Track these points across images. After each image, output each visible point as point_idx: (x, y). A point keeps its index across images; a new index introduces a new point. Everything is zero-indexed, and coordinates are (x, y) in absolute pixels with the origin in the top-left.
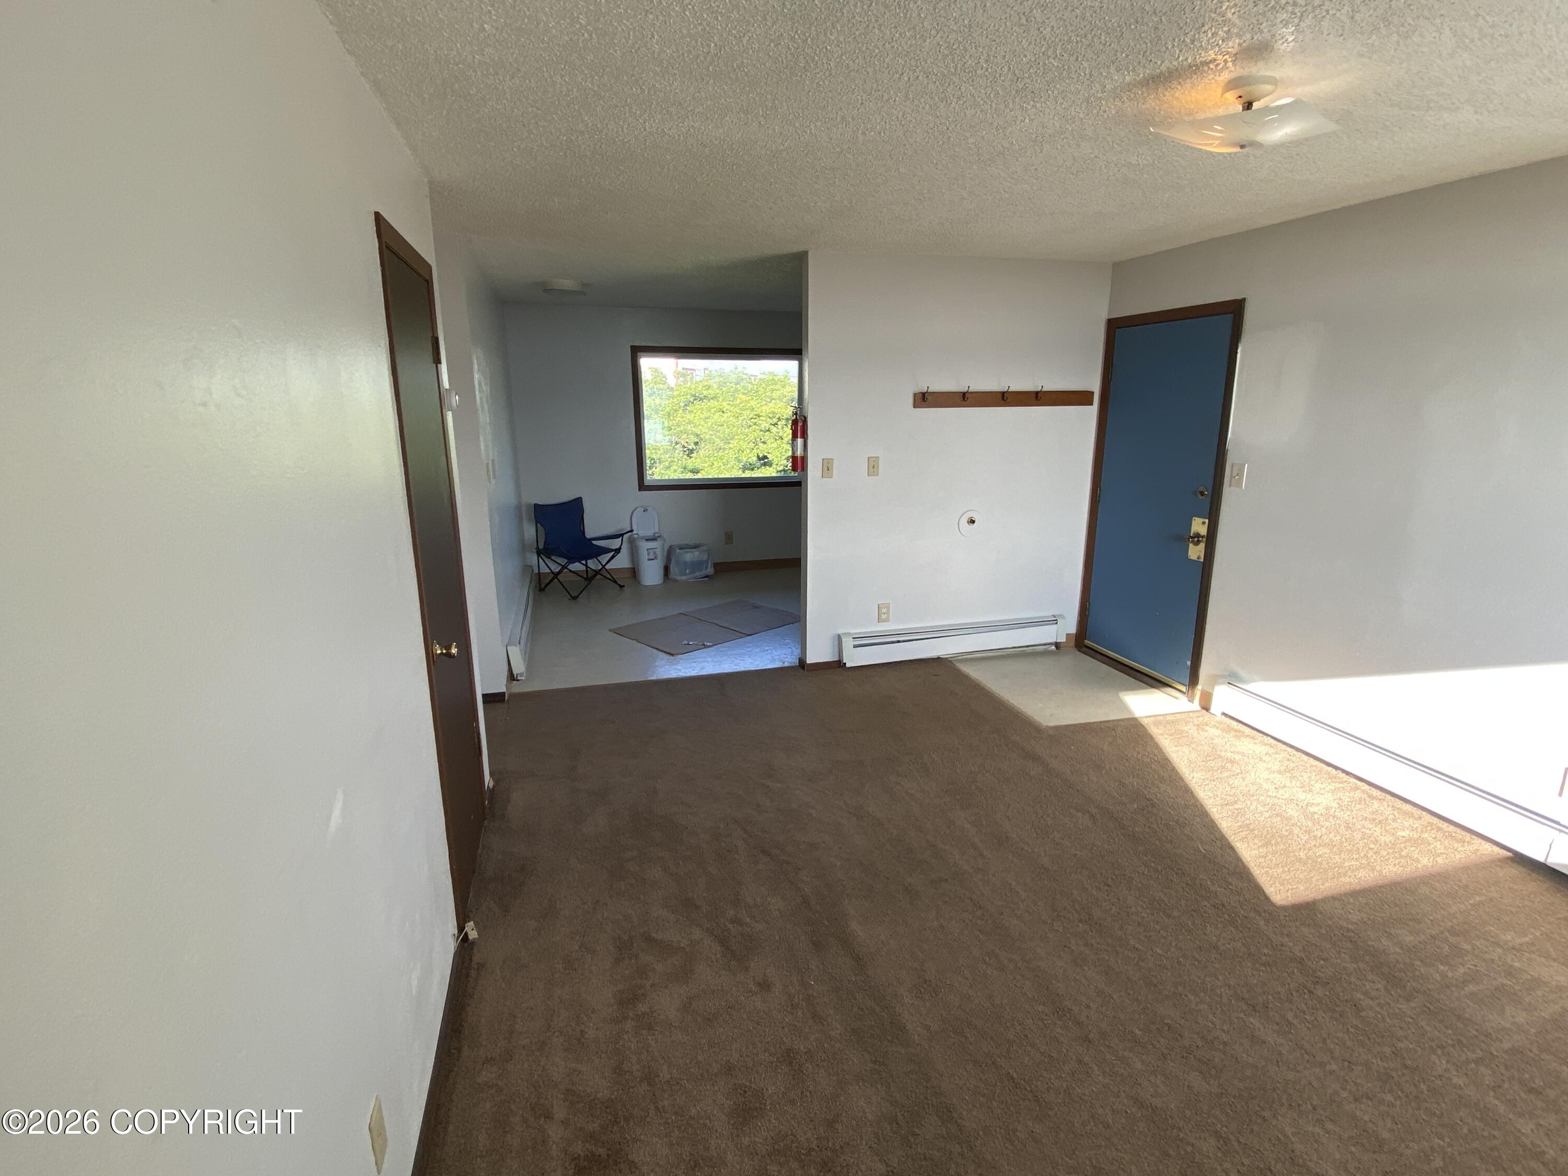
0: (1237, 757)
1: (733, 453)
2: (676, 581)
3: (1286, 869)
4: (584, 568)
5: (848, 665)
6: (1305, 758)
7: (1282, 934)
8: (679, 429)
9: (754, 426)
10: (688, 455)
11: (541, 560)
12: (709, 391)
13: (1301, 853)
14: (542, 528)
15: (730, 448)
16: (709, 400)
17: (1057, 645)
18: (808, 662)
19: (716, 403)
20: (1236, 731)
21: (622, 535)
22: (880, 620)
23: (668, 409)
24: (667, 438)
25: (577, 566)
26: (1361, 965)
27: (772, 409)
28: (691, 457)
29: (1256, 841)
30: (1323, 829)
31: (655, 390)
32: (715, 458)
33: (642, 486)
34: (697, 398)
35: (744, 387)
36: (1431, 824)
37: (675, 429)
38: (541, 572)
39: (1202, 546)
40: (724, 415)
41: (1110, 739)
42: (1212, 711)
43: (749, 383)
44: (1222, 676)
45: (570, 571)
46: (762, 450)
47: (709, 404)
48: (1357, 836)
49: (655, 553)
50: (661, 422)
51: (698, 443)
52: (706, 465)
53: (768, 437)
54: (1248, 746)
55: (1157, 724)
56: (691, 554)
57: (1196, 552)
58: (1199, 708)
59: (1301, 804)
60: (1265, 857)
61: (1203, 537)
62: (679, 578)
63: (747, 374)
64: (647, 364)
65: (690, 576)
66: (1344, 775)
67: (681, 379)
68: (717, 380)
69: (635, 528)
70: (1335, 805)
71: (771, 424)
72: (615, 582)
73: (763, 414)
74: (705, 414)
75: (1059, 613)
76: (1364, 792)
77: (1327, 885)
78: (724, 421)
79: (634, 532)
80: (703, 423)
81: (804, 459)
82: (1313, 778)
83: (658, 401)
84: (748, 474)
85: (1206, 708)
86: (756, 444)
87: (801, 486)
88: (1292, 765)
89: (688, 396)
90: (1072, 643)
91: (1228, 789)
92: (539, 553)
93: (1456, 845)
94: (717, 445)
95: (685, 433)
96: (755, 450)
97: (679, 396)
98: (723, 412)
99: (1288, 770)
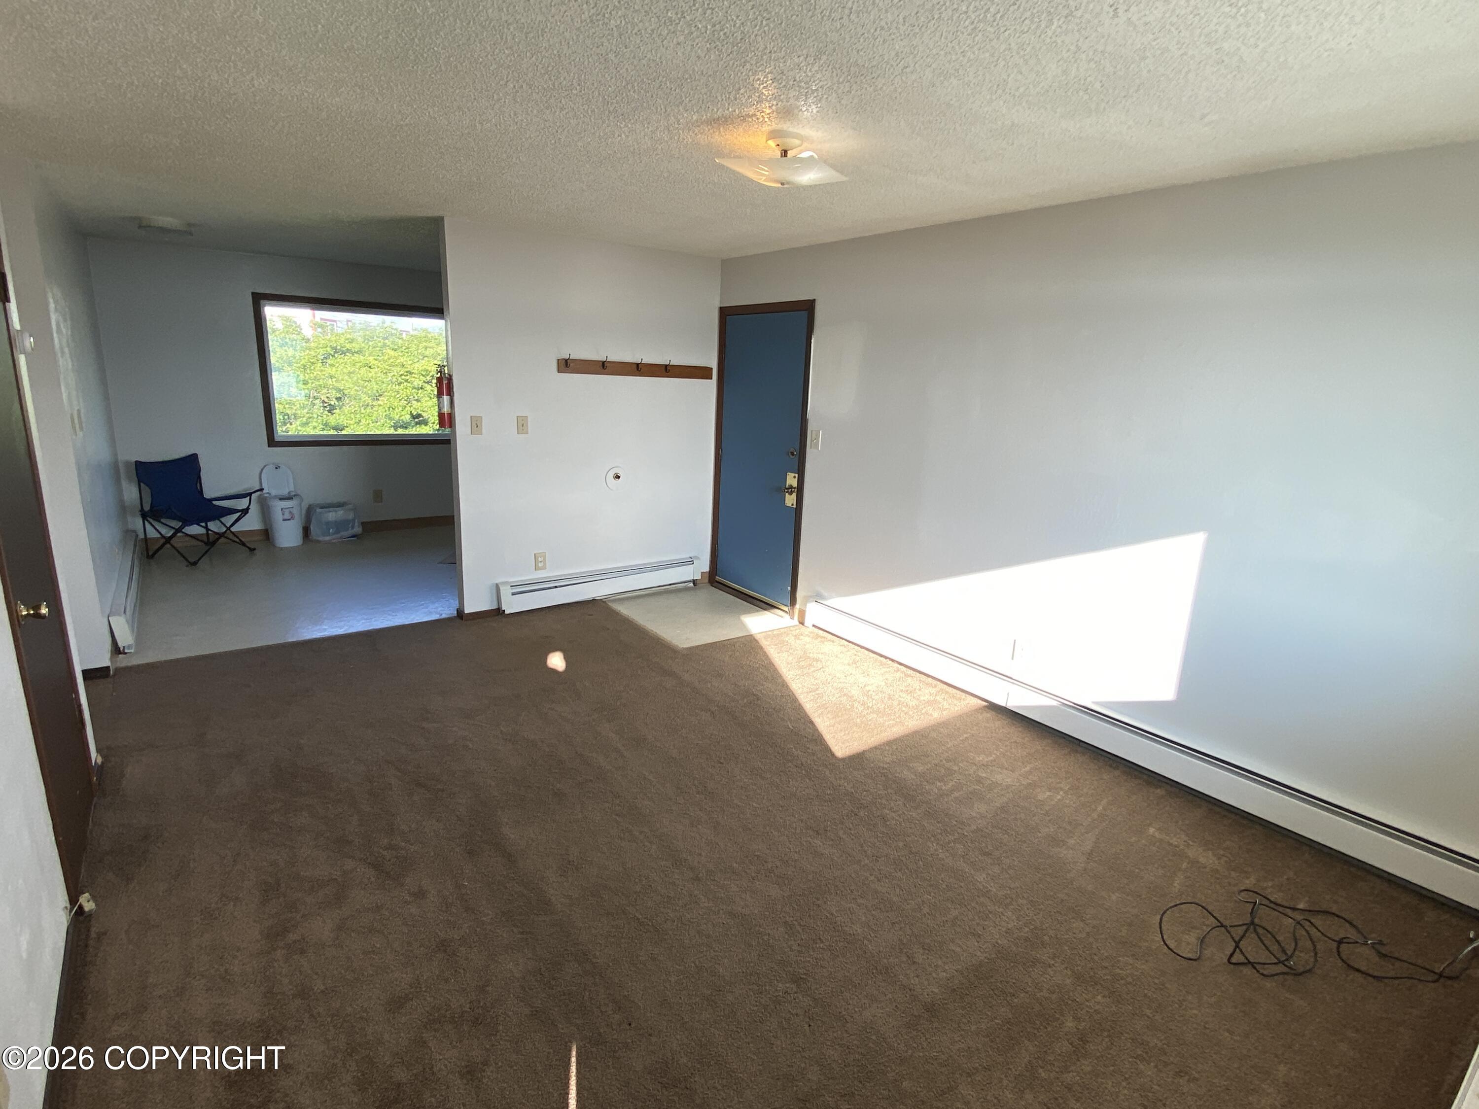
0: (821, 656)
1: (384, 410)
2: (318, 542)
3: (847, 732)
4: (203, 531)
5: (507, 612)
6: (866, 652)
7: (840, 778)
8: (317, 383)
9: (405, 384)
10: (329, 411)
11: (148, 525)
12: (353, 345)
13: (858, 720)
14: (147, 488)
15: (380, 405)
16: (353, 355)
17: (694, 582)
18: (466, 612)
19: (362, 358)
20: (822, 637)
21: (250, 494)
22: (537, 568)
23: (303, 362)
24: (303, 393)
25: (195, 530)
26: (889, 791)
27: (425, 367)
28: (333, 414)
29: (829, 715)
30: (874, 701)
31: (287, 340)
32: (363, 415)
33: (272, 442)
34: (338, 351)
35: (393, 343)
36: (942, 690)
37: (312, 383)
38: (148, 536)
39: (794, 495)
40: (371, 370)
41: (730, 653)
42: (805, 624)
43: (400, 339)
44: (811, 597)
45: (187, 535)
46: (416, 408)
47: (353, 358)
48: (895, 703)
49: (290, 512)
50: (296, 375)
51: (341, 398)
52: (352, 422)
53: (422, 395)
54: (831, 647)
55: (766, 638)
56: (334, 514)
57: (790, 500)
58: (798, 623)
59: (861, 686)
60: (833, 726)
61: (795, 488)
62: (321, 539)
63: (396, 329)
64: (273, 313)
65: (334, 536)
66: (891, 662)
67: (319, 330)
68: (361, 333)
69: (265, 486)
70: (884, 684)
71: (424, 382)
72: (243, 544)
73: (415, 371)
74: (349, 369)
75: (696, 555)
76: (902, 672)
77: (873, 739)
78: (372, 377)
79: (264, 491)
80: (346, 377)
81: (451, 416)
82: (871, 666)
83: (291, 352)
84: (400, 431)
85: (802, 623)
86: (409, 401)
87: (450, 443)
88: (858, 658)
89: (329, 349)
90: (707, 580)
91: (813, 680)
92: (144, 516)
93: (956, 702)
94: (365, 401)
95: (324, 387)
96: (408, 408)
97: (317, 348)
98: (370, 367)
99: (854, 662)
